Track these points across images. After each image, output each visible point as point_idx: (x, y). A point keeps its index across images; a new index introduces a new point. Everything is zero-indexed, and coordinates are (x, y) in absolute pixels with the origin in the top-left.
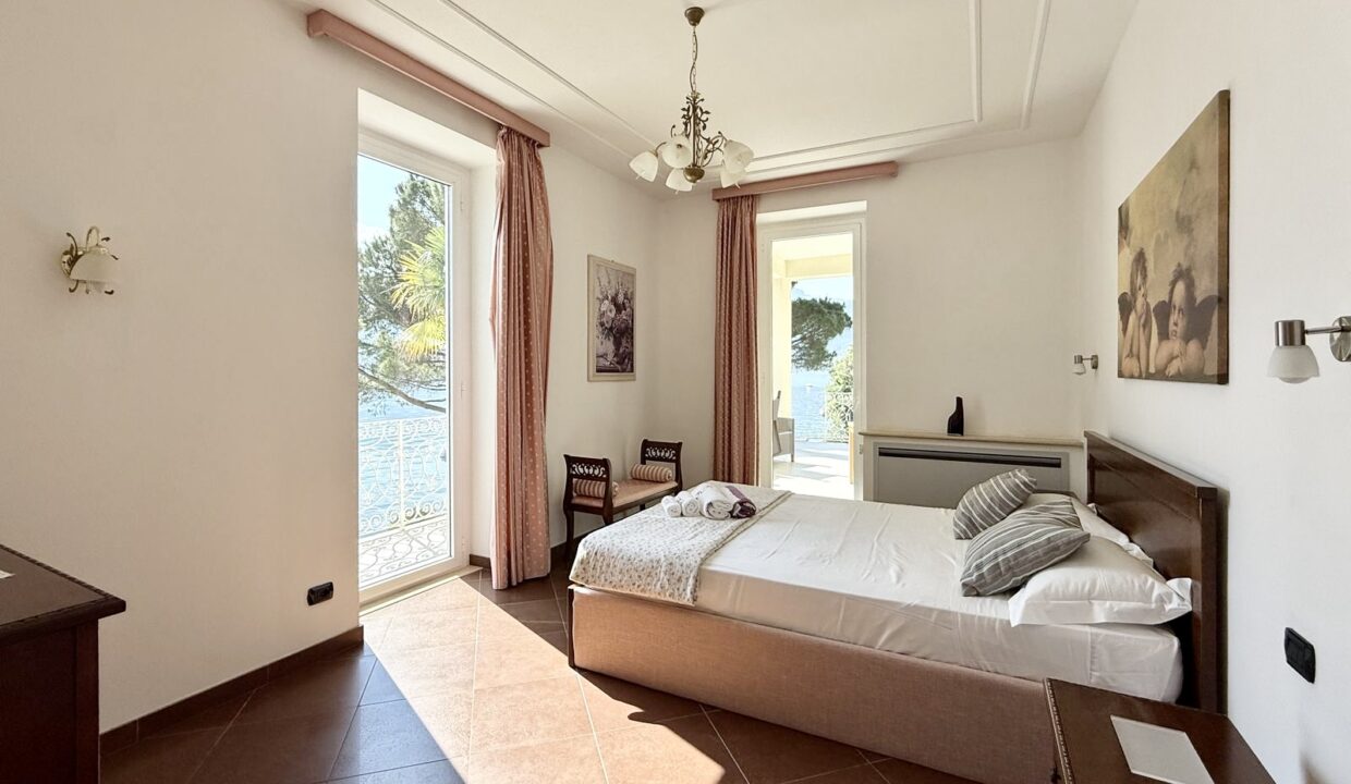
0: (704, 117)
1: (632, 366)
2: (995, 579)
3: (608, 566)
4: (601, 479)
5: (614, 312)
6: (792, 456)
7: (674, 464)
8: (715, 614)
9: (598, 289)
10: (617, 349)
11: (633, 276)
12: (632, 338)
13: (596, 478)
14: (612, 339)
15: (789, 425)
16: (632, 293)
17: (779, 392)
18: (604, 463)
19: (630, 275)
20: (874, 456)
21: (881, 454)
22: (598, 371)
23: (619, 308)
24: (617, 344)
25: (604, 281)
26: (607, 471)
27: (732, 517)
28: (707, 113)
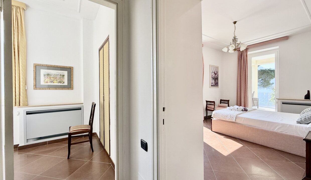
0: (237, 40)
1: (218, 85)
2: (305, 121)
3: (218, 115)
4: (213, 105)
5: (214, 75)
6: (258, 107)
7: (227, 104)
8: (239, 124)
9: (211, 71)
10: (215, 82)
11: (218, 68)
12: (218, 80)
13: (212, 105)
14: (214, 80)
15: (257, 100)
16: (218, 71)
17: (254, 92)
18: (214, 102)
19: (217, 68)
20: (281, 104)
21: (283, 104)
22: (211, 86)
23: (215, 74)
24: (215, 81)
25: (213, 69)
26: (214, 103)
27: (242, 111)
28: (237, 39)
